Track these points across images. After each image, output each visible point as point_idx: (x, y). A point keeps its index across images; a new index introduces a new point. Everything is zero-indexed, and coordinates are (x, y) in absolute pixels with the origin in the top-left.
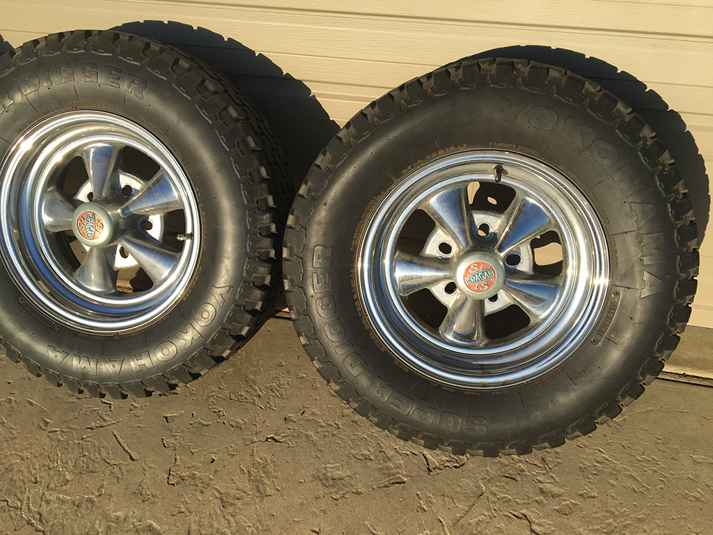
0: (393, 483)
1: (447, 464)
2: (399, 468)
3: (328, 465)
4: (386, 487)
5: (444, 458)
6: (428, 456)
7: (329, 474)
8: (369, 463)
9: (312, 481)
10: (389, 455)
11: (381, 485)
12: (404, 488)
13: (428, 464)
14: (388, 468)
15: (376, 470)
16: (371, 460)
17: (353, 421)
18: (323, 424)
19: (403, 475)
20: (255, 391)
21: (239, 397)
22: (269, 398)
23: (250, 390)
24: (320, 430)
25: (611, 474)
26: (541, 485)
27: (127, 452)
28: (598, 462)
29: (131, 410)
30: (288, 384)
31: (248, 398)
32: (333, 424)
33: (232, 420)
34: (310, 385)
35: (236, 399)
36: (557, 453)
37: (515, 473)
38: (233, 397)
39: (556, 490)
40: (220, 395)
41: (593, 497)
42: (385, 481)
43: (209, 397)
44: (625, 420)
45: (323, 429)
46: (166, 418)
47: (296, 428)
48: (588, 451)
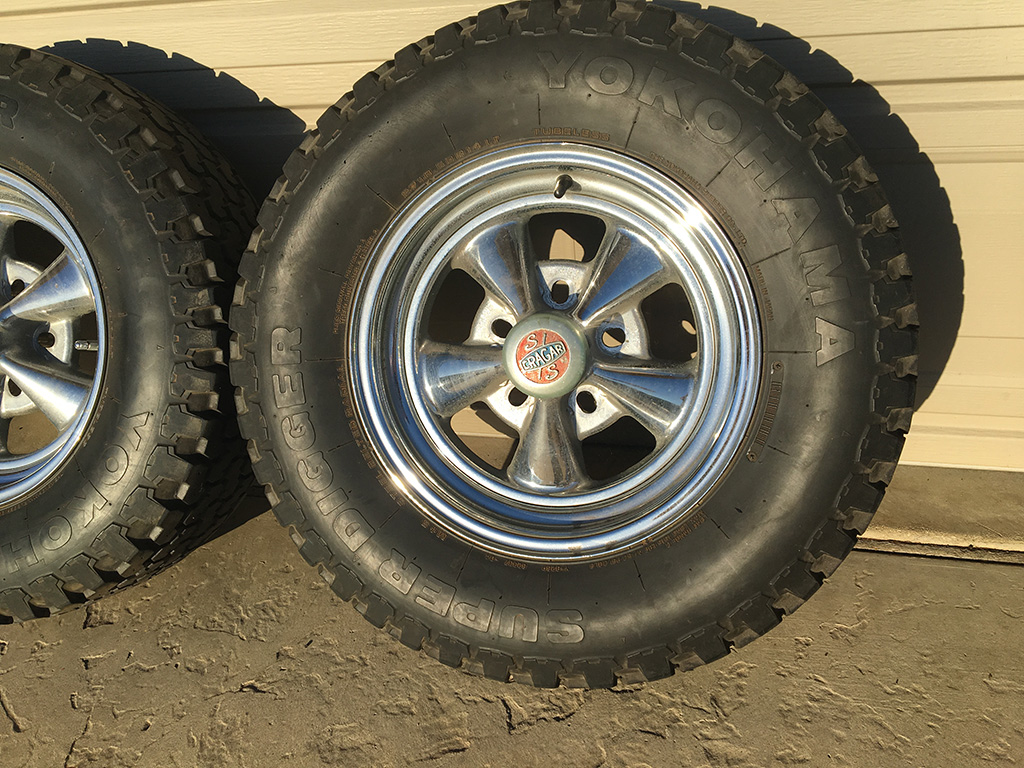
0: (445, 752)
1: (544, 715)
2: (459, 726)
3: (338, 727)
4: (432, 758)
5: (539, 705)
6: (512, 703)
7: (336, 742)
8: (408, 720)
9: (305, 754)
10: (444, 705)
11: (424, 756)
12: (462, 759)
13: (510, 717)
14: (440, 727)
15: (418, 731)
16: (412, 714)
17: (390, 652)
18: (340, 659)
19: (463, 737)
20: (238, 612)
21: (209, 624)
22: (258, 623)
23: (228, 611)
24: (332, 669)
25: (838, 719)
26: (706, 745)
27: (12, 719)
28: (813, 699)
29: (34, 652)
30: (293, 599)
31: (224, 624)
32: (356, 658)
33: (191, 661)
34: (329, 599)
35: (204, 627)
36: (739, 687)
37: (662, 724)
38: (199, 623)
39: (734, 751)
40: (179, 623)
41: (802, 761)
42: (432, 748)
43: (160, 626)
44: (864, 626)
45: (339, 668)
46: (86, 662)
47: (293, 667)
48: (794, 681)
